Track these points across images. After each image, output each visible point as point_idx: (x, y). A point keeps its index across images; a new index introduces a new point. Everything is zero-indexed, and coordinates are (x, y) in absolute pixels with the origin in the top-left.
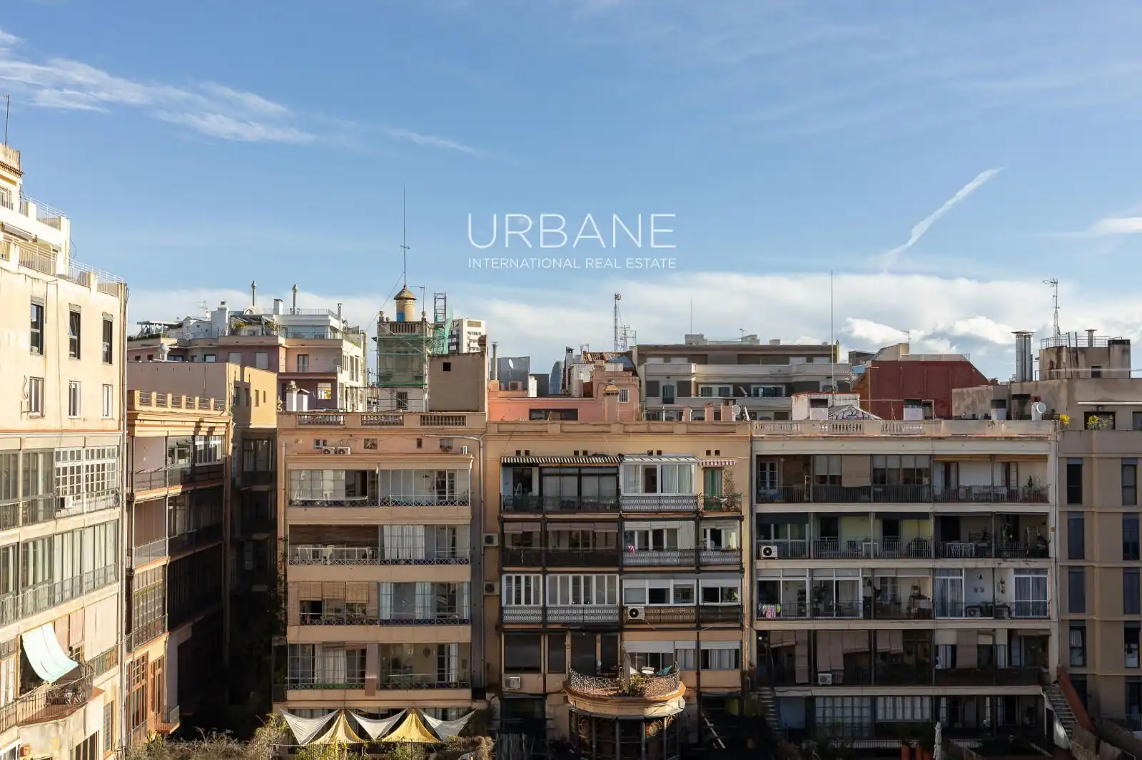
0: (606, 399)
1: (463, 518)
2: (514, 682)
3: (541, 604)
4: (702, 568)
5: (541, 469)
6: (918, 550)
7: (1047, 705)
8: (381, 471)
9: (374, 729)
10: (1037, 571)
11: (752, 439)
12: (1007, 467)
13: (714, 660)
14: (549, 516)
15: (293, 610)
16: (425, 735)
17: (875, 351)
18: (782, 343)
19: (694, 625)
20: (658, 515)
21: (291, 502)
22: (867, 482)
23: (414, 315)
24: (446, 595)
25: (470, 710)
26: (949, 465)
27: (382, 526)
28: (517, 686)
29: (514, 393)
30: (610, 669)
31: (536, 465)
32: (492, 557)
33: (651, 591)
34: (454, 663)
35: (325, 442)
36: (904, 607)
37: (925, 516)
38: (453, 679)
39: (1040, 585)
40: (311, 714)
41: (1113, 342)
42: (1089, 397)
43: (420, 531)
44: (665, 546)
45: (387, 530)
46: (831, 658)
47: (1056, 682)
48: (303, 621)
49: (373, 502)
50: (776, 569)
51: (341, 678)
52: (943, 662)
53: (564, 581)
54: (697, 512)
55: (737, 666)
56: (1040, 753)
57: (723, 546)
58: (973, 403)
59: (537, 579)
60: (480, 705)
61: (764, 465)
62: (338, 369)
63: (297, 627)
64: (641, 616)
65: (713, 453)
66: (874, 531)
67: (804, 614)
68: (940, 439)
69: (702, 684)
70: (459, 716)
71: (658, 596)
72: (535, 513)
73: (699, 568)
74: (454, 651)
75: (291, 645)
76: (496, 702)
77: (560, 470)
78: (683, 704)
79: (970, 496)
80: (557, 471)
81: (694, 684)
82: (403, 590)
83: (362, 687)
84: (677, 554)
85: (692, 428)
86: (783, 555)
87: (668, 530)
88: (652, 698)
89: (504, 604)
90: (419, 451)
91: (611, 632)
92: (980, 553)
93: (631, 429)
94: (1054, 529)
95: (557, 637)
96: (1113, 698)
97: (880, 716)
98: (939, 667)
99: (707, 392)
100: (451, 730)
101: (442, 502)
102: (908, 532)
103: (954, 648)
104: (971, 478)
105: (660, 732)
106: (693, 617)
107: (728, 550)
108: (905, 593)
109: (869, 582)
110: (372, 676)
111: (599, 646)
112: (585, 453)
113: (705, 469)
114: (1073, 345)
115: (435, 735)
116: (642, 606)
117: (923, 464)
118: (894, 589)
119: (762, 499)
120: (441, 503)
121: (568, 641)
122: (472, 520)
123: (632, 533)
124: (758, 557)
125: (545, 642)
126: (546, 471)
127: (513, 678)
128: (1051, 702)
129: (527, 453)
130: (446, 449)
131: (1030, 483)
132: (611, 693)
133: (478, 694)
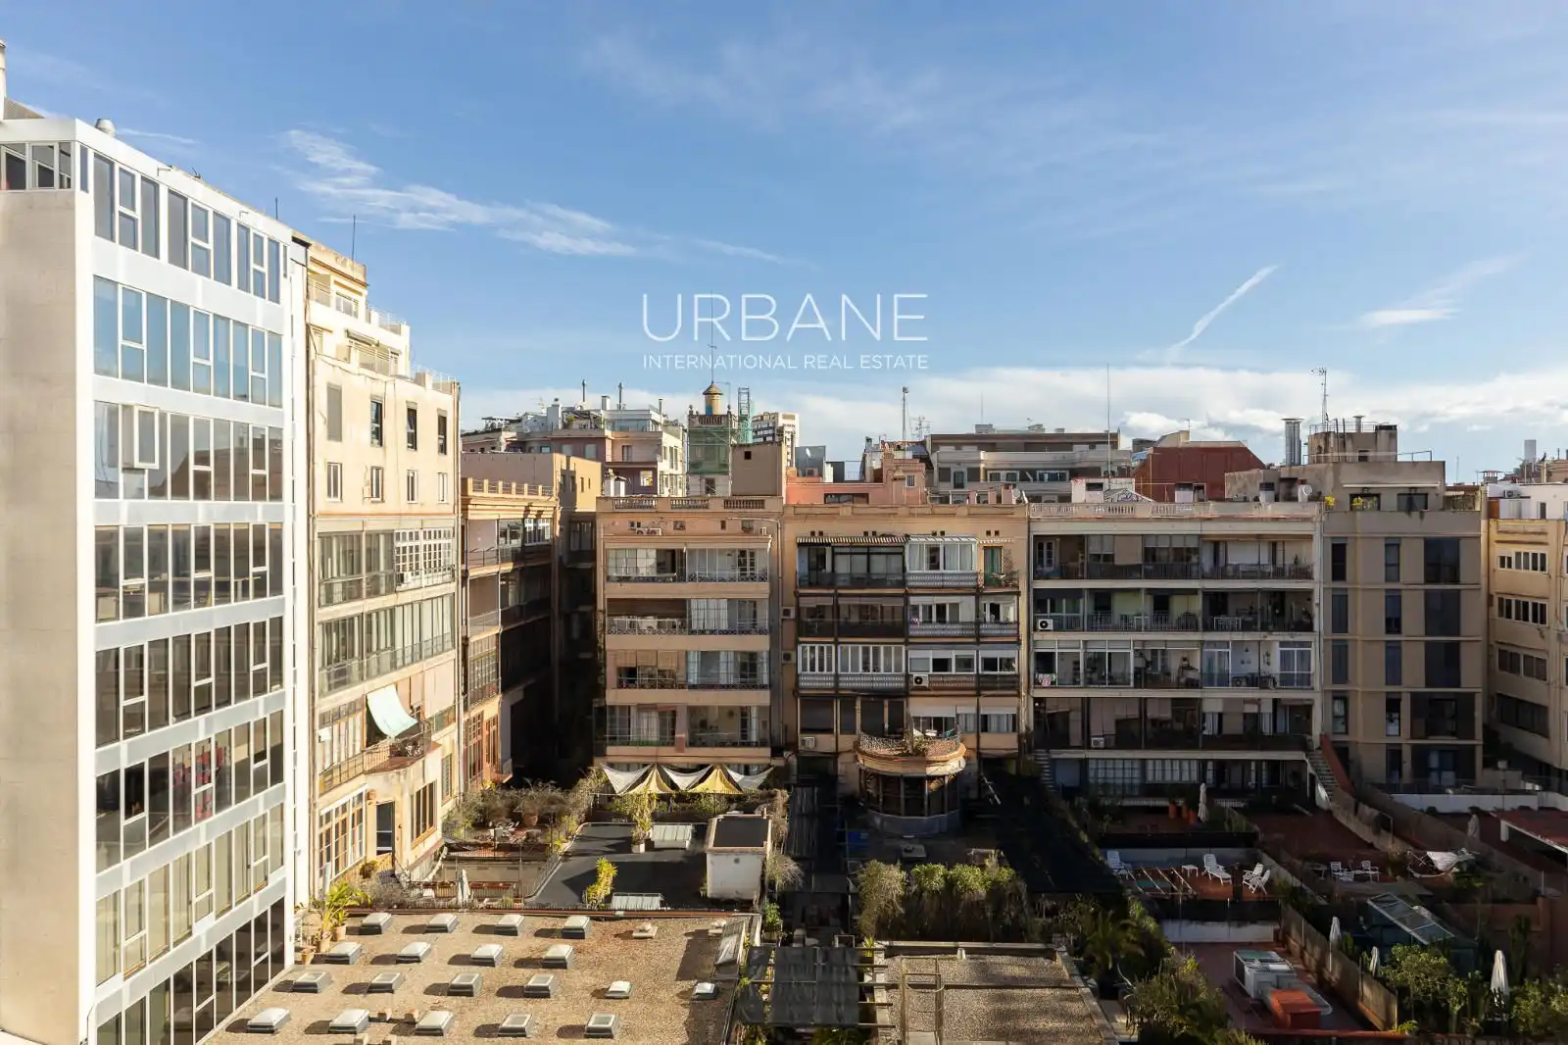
0: (894, 483)
1: (763, 593)
2: (810, 740)
3: (833, 672)
4: (982, 640)
5: (833, 547)
6: (1187, 624)
7: (1310, 770)
8: (688, 550)
9: (683, 782)
10: (1302, 644)
11: (1030, 521)
12: (1274, 545)
13: (993, 724)
14: (840, 591)
15: (611, 674)
16: (730, 788)
17: (1157, 439)
18: (1066, 432)
19: (973, 693)
20: (941, 590)
21: (608, 579)
22: (1138, 560)
23: (720, 408)
24: (748, 665)
25: (770, 766)
26: (1217, 544)
27: (690, 600)
28: (811, 745)
29: (810, 479)
30: (897, 730)
31: (829, 544)
32: (789, 629)
33: (935, 660)
34: (754, 723)
35: (639, 525)
36: (1173, 678)
37: (1194, 592)
38: (754, 738)
39: (1305, 657)
40: (628, 768)
41: (1380, 428)
42: (1354, 479)
43: (724, 604)
44: (948, 619)
45: (694, 605)
46: (1103, 724)
47: (1319, 748)
48: (620, 685)
49: (681, 578)
50: (1052, 641)
51: (654, 736)
52: (1210, 728)
53: (855, 652)
54: (977, 587)
55: (1014, 730)
56: (1303, 814)
57: (1002, 619)
58: (1245, 487)
59: (829, 649)
60: (778, 762)
61: (1041, 546)
62: (658, 459)
63: (614, 691)
64: (925, 684)
65: (993, 533)
66: (1145, 605)
67: (1079, 683)
68: (1209, 519)
69: (982, 745)
70: (759, 772)
71: (941, 665)
72: (828, 589)
73: (979, 639)
74: (754, 713)
75: (610, 706)
76: (793, 760)
77: (852, 549)
78: (963, 764)
79: (1238, 573)
80: (848, 550)
81: (974, 745)
82: (708, 658)
83: (673, 744)
84: (958, 626)
85: (973, 511)
86: (1058, 628)
87: (951, 604)
88: (934, 758)
89: (800, 671)
90: (723, 532)
91: (897, 697)
92: (1246, 627)
93: (915, 511)
94: (1318, 605)
95: (848, 702)
96: (1374, 764)
97: (1150, 778)
98: (1205, 733)
99: (995, 477)
100: (752, 784)
101: (743, 578)
102: (1178, 607)
103: (1220, 715)
104: (1238, 557)
105: (941, 788)
106: (973, 685)
107: (1007, 623)
108: (1174, 664)
109: (1139, 654)
110: (682, 735)
111: (886, 710)
112: (874, 533)
113: (986, 548)
114: (1341, 431)
115: (738, 787)
116: (926, 674)
117: (1192, 544)
118: (1163, 660)
119: (1038, 576)
120: (742, 580)
121: (858, 706)
122: (770, 595)
123: (915, 608)
124: (1035, 629)
125: (837, 706)
126: (837, 550)
127: (808, 738)
128: (1313, 766)
129: (821, 533)
130: (747, 530)
131: (1296, 561)
132: (896, 753)
133: (776, 752)
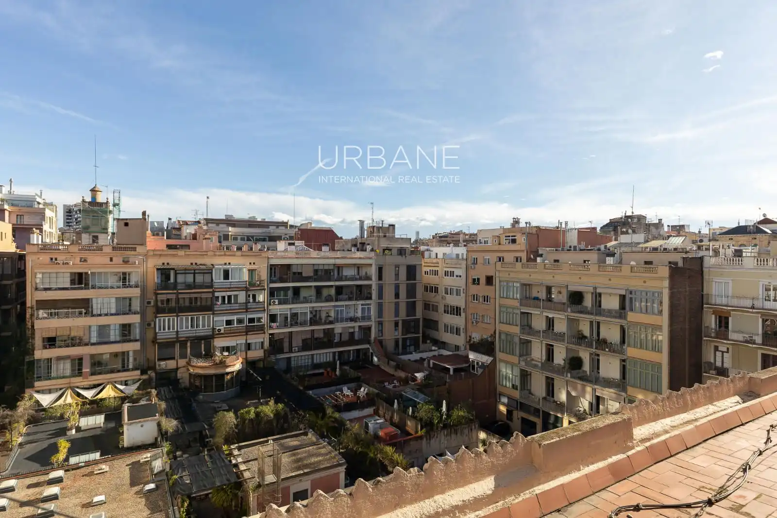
0: (204, 241)
1: (137, 293)
2: (163, 365)
3: (176, 330)
4: (249, 310)
5: (176, 271)
6: (329, 299)
7: (371, 351)
8: (91, 273)
9: (89, 394)
10: (368, 304)
11: (268, 258)
12: (358, 268)
13: (253, 347)
14: (180, 291)
15: (38, 342)
16: (117, 393)
17: (299, 225)
18: (266, 220)
19: (244, 334)
20: (230, 289)
21: (36, 289)
22: (312, 274)
23: (101, 198)
24: (126, 329)
25: (140, 380)
26: (339, 268)
27: (92, 299)
28: (164, 366)
29: (158, 237)
30: (209, 355)
31: (173, 269)
32: (150, 311)
33: (226, 321)
34: (131, 359)
35: (56, 259)
36: (323, 321)
37: (332, 286)
38: (131, 366)
39: (369, 309)
40: (50, 392)
41: (390, 225)
42: (384, 244)
43: (113, 300)
44: (233, 302)
45: (94, 301)
46: (297, 342)
47: (374, 343)
48: (45, 347)
49: (87, 287)
50: (277, 309)
51: (68, 372)
52: (337, 340)
53: (187, 320)
54: (246, 287)
55: (262, 348)
56: (368, 368)
57: (257, 301)
58: (343, 246)
59: (173, 320)
60: (145, 377)
61: (272, 268)
62: (43, 223)
63: (41, 351)
64: (222, 332)
65: (252, 264)
66: (313, 292)
67: (288, 326)
68: (338, 258)
69: (248, 356)
70: (134, 383)
71: (229, 323)
72: (173, 290)
73: (247, 310)
74: (131, 354)
75: (37, 360)
76: (153, 375)
77: (186, 271)
78: (241, 366)
79: (347, 279)
80: (183, 272)
81: (245, 357)
82: (103, 329)
83: (80, 376)
84: (238, 305)
85: (244, 254)
86: (280, 303)
87: (234, 295)
88: (229, 364)
89: (157, 331)
90: (111, 263)
91: (208, 339)
92: (350, 299)
93: (217, 253)
94: (374, 290)
95: (183, 344)
96: (390, 346)
97: (315, 361)
98: (335, 341)
99: (235, 239)
100: (132, 389)
101: (125, 286)
102: (325, 292)
103: (341, 334)
104: (347, 272)
105: (232, 378)
106: (244, 330)
107: (259, 302)
108: (323, 315)
109: (311, 312)
110: (86, 369)
111: (203, 345)
112: (196, 264)
113: (249, 270)
114: (378, 226)
115: (121, 391)
116: (222, 328)
117: (331, 267)
118: (320, 314)
119: (272, 282)
120: (125, 287)
121: (189, 344)
122: (141, 294)
123: (218, 297)
124: (270, 305)
125: (178, 346)
126: (178, 272)
127: (162, 363)
128: (372, 350)
129: (168, 264)
130: (126, 262)
131: (366, 273)
132: (210, 364)
133: (143, 372)
